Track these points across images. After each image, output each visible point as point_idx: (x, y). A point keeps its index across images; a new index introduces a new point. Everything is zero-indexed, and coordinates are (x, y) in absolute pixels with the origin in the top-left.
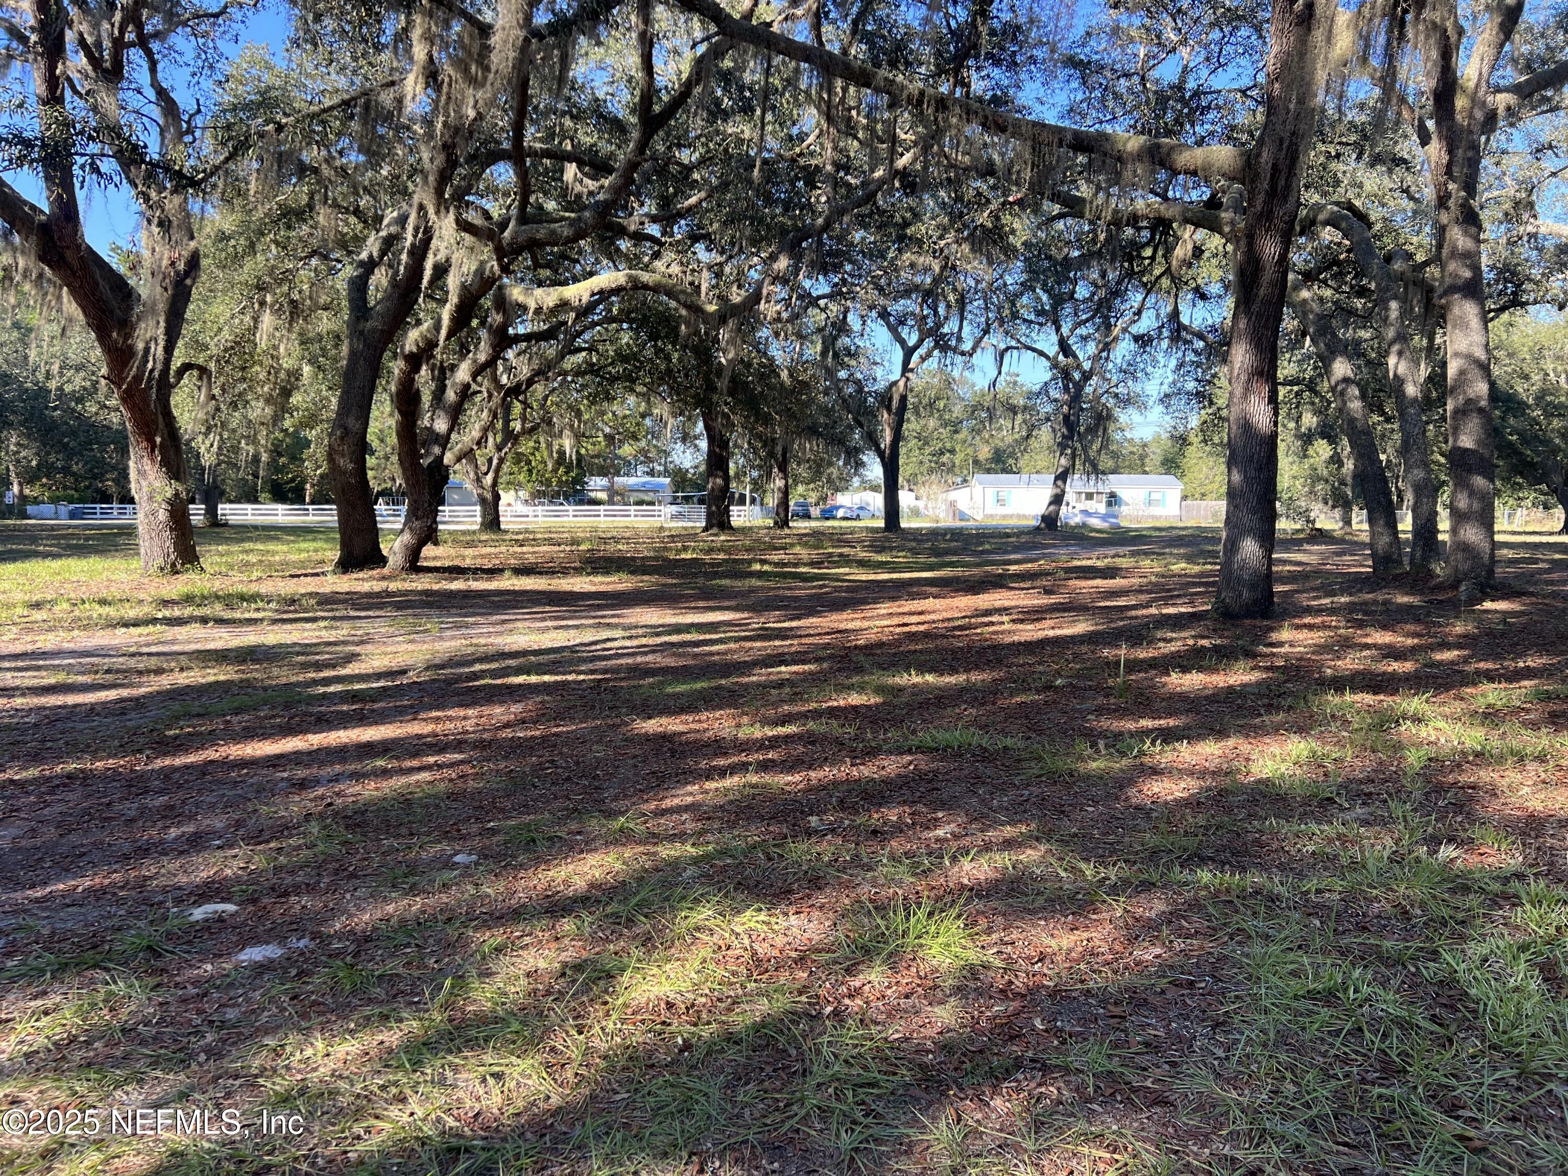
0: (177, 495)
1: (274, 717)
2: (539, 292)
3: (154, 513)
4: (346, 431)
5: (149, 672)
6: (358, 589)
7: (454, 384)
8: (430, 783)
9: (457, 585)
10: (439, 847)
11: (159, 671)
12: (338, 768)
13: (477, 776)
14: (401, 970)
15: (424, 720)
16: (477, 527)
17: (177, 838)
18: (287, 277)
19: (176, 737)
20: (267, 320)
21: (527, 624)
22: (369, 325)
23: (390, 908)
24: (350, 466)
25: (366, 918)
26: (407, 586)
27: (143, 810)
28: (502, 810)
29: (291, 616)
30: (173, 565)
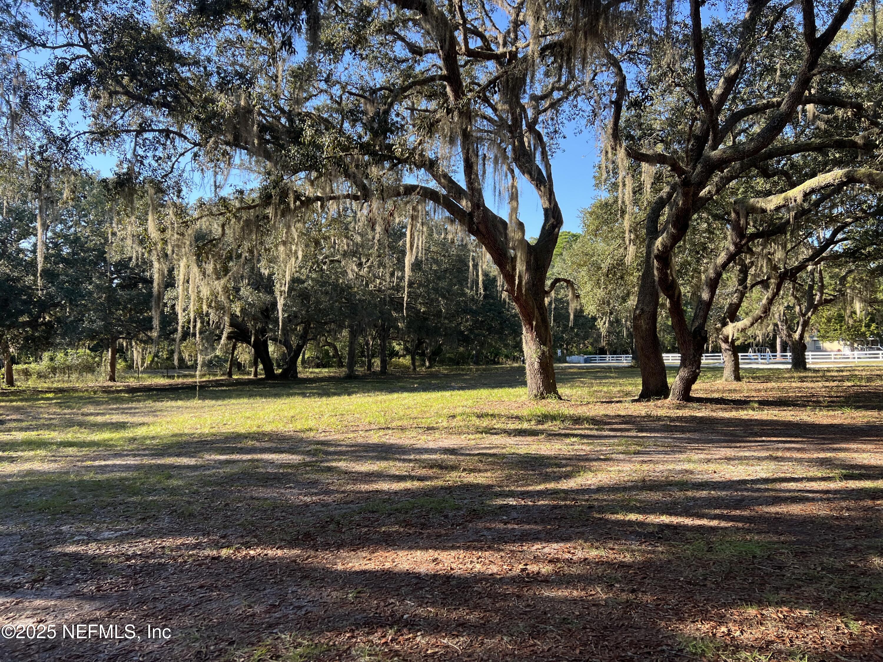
0: (543, 354)
3: (533, 363)
4: (642, 311)
24: (646, 333)
30: (542, 393)
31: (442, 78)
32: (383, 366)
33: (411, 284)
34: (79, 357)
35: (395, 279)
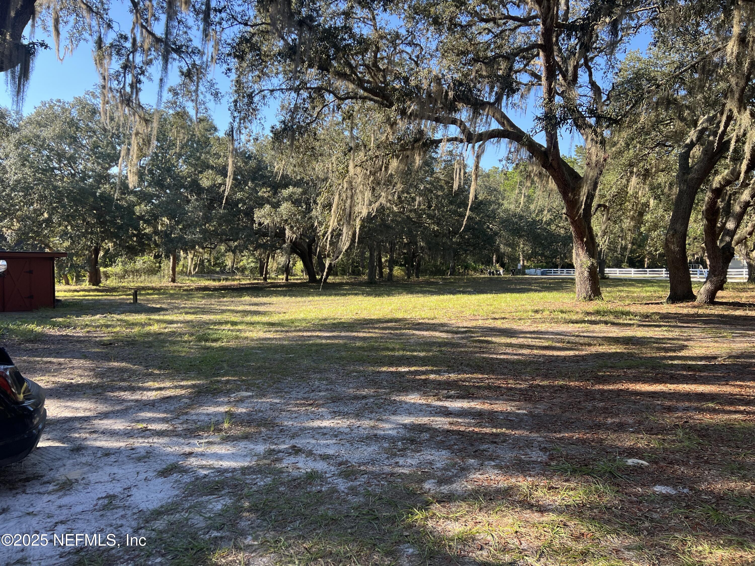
0: (592, 264)
1: (647, 373)
3: (582, 273)
4: (675, 231)
5: (585, 344)
6: (681, 312)
7: (740, 202)
8: (742, 420)
9: (739, 313)
11: (590, 345)
12: (687, 404)
15: (733, 385)
16: (746, 281)
17: (612, 424)
18: (644, 158)
19: (603, 376)
20: (634, 180)
22: (691, 176)
23: (733, 485)
24: (677, 249)
25: (719, 486)
26: (708, 312)
27: (594, 407)
29: (647, 323)
30: (590, 296)
31: (539, 46)
32: (390, 274)
33: (429, 207)
34: (144, 263)
35: (417, 203)
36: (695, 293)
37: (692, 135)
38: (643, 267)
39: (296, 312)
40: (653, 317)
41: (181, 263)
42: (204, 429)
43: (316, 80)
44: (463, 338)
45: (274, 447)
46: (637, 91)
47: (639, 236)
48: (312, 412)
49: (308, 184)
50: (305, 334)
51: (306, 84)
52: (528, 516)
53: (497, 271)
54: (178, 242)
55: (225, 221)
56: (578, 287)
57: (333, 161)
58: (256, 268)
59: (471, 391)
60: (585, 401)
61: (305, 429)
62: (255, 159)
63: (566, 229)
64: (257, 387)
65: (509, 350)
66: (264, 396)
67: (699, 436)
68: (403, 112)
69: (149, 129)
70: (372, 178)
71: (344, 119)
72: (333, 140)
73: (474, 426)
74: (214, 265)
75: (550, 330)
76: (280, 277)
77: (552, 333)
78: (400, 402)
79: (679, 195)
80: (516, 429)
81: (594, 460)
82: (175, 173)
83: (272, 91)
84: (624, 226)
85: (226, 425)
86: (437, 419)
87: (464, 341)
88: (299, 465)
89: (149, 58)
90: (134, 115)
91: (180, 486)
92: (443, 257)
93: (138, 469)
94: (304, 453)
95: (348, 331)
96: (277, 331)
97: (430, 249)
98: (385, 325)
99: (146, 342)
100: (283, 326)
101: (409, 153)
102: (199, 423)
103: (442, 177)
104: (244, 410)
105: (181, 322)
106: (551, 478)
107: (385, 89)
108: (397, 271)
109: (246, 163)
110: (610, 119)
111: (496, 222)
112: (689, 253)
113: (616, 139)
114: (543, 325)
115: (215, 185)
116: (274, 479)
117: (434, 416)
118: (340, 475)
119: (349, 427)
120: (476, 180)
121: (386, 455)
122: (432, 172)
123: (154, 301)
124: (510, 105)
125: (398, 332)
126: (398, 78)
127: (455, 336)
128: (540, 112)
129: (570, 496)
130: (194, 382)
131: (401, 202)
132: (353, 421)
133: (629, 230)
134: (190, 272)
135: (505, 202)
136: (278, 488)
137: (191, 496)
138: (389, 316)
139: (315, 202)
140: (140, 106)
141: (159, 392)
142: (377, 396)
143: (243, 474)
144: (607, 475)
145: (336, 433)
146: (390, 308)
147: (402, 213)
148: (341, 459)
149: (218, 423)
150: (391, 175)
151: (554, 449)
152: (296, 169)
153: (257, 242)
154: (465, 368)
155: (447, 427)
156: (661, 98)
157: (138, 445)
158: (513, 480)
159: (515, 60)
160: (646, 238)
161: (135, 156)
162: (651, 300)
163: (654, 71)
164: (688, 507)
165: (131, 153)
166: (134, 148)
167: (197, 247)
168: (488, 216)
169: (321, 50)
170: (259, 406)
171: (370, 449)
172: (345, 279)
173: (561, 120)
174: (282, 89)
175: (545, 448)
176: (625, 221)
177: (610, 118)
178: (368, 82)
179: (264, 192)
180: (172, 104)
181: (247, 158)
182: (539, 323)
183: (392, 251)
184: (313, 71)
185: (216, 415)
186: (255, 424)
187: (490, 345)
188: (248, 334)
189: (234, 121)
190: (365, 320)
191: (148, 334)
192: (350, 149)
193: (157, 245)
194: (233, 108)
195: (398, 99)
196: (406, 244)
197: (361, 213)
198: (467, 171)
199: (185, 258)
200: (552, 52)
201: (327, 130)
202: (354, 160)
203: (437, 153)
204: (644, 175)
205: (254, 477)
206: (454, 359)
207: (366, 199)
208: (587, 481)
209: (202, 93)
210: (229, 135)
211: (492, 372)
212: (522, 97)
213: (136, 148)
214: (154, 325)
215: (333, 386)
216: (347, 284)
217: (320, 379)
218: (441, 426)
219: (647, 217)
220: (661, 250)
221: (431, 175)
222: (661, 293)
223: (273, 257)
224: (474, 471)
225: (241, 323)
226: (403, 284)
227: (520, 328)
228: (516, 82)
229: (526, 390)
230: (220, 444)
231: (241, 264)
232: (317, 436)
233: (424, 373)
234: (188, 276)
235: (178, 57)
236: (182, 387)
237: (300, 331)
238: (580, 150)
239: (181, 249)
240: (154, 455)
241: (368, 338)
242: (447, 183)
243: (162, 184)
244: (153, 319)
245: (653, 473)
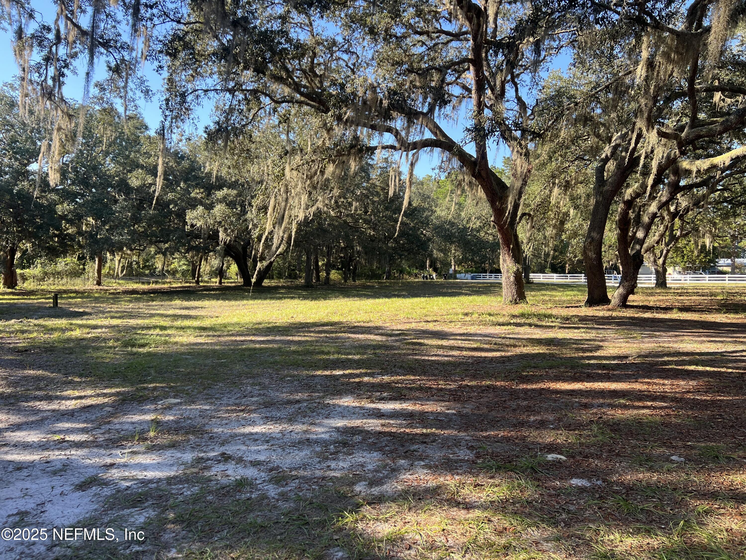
0: (518, 270)
1: (567, 372)
2: (698, 162)
3: (509, 278)
4: (593, 239)
5: (511, 346)
6: (597, 315)
7: (648, 213)
8: (649, 415)
9: (648, 315)
10: (662, 450)
11: (515, 346)
12: (601, 401)
13: (676, 416)
14: (652, 509)
15: (642, 383)
16: (654, 286)
17: (534, 421)
18: (565, 170)
19: (527, 376)
20: (556, 191)
21: (691, 338)
22: (606, 188)
23: (641, 476)
24: (594, 256)
25: (629, 478)
26: (621, 314)
27: (518, 405)
28: (695, 437)
29: (567, 325)
30: (516, 300)
31: (470, 61)
32: (327, 278)
33: (366, 212)
34: (67, 264)
35: (353, 208)
36: (610, 297)
37: (607, 150)
38: (564, 273)
39: (229, 316)
40: (573, 319)
41: (108, 265)
42: (127, 438)
43: (252, 82)
44: (397, 341)
45: (202, 454)
46: (559, 107)
47: (560, 243)
48: (244, 419)
49: (243, 186)
50: (238, 338)
51: (242, 86)
52: (455, 513)
53: (430, 275)
54: (104, 244)
55: (155, 222)
56: (505, 291)
57: (269, 164)
58: (188, 270)
59: (403, 392)
60: (509, 400)
61: (236, 435)
62: (188, 159)
63: (494, 236)
64: (187, 394)
65: (440, 352)
66: (194, 402)
67: (611, 430)
68: (339, 118)
69: (73, 125)
70: (308, 182)
71: (280, 122)
72: (269, 143)
73: (405, 427)
74: (143, 268)
75: (478, 332)
76: (213, 280)
77: (481, 335)
78: (333, 405)
79: (595, 205)
80: (445, 429)
81: (518, 457)
82: (101, 171)
83: (206, 91)
84: (547, 234)
85: (152, 434)
86: (369, 421)
87: (398, 344)
88: (229, 472)
89: (74, 50)
90: (56, 109)
91: (100, 499)
92: (379, 262)
93: (53, 484)
94: (233, 460)
95: (283, 335)
96: (209, 336)
97: (366, 253)
98: (321, 329)
99: (66, 349)
100: (216, 331)
101: (345, 158)
102: (122, 432)
103: (378, 183)
104: (172, 418)
105: (106, 327)
106: (477, 476)
107: (321, 94)
108: (334, 275)
109: (179, 164)
110: (534, 133)
111: (429, 228)
112: (605, 259)
113: (539, 152)
114: (472, 327)
115: (144, 185)
116: (202, 488)
117: (366, 419)
118: (270, 481)
119: (281, 432)
120: (410, 187)
121: (318, 459)
122: (369, 179)
123: (76, 305)
124: (442, 116)
125: (334, 335)
126: (335, 84)
127: (390, 339)
128: (470, 124)
129: (494, 492)
130: (118, 390)
131: (338, 206)
132: (286, 426)
133: (552, 237)
134: (118, 275)
135: (438, 209)
136: (205, 497)
137: (112, 509)
138: (326, 320)
139: (250, 205)
140: (62, 99)
141: (79, 401)
142: (311, 400)
143: (169, 484)
144: (529, 470)
145: (267, 439)
146: (326, 311)
147: (339, 217)
148: (272, 465)
149: (143, 432)
150: (328, 180)
151: (480, 447)
152: (231, 171)
153: (189, 244)
154: (399, 370)
155: (379, 429)
156: (579, 115)
157: (54, 457)
158: (442, 479)
159: (447, 73)
160: (567, 245)
161: (56, 153)
162: (571, 303)
163: (573, 90)
164: (601, 497)
165: (53, 149)
166: (56, 144)
167: (125, 249)
168: (422, 223)
169: (257, 53)
170: (187, 413)
171: (302, 454)
172: (282, 282)
173: (489, 132)
174: (217, 90)
175: (472, 446)
176: (548, 229)
177: (534, 131)
178: (305, 87)
179: (197, 193)
180: (98, 99)
181: (179, 158)
182: (469, 325)
183: (329, 254)
184: (249, 73)
185: (141, 423)
186: (183, 432)
187: (423, 347)
188: (177, 339)
189: (165, 120)
190: (301, 324)
191: (69, 340)
192: (286, 153)
193: (81, 247)
194: (164, 107)
195: (334, 105)
196: (342, 248)
197: (298, 216)
198: (402, 178)
199: (112, 260)
200: (482, 67)
201: (263, 133)
202: (290, 163)
203: (373, 159)
204: (565, 186)
205: (181, 486)
206: (388, 361)
207: (302, 203)
208: (511, 477)
209: (131, 89)
210: (159, 134)
211: (424, 373)
212: (453, 108)
213: (58, 144)
214: (75, 330)
215: (266, 391)
216: (283, 287)
217: (253, 384)
218: (373, 428)
219: (568, 226)
220: (580, 257)
221: (368, 181)
222: (580, 297)
223: (206, 260)
224: (404, 471)
225: (171, 327)
226: (340, 288)
227: (451, 330)
228: (448, 93)
229: (455, 390)
230: (144, 453)
231: (172, 266)
232: (248, 442)
233: (358, 376)
234: (115, 279)
235: (105, 52)
236: (105, 395)
237: (232, 335)
238: (507, 161)
239: (108, 250)
240: (71, 467)
241: (303, 342)
242: (383, 189)
243: (87, 183)
244: (75, 324)
245: (570, 467)
